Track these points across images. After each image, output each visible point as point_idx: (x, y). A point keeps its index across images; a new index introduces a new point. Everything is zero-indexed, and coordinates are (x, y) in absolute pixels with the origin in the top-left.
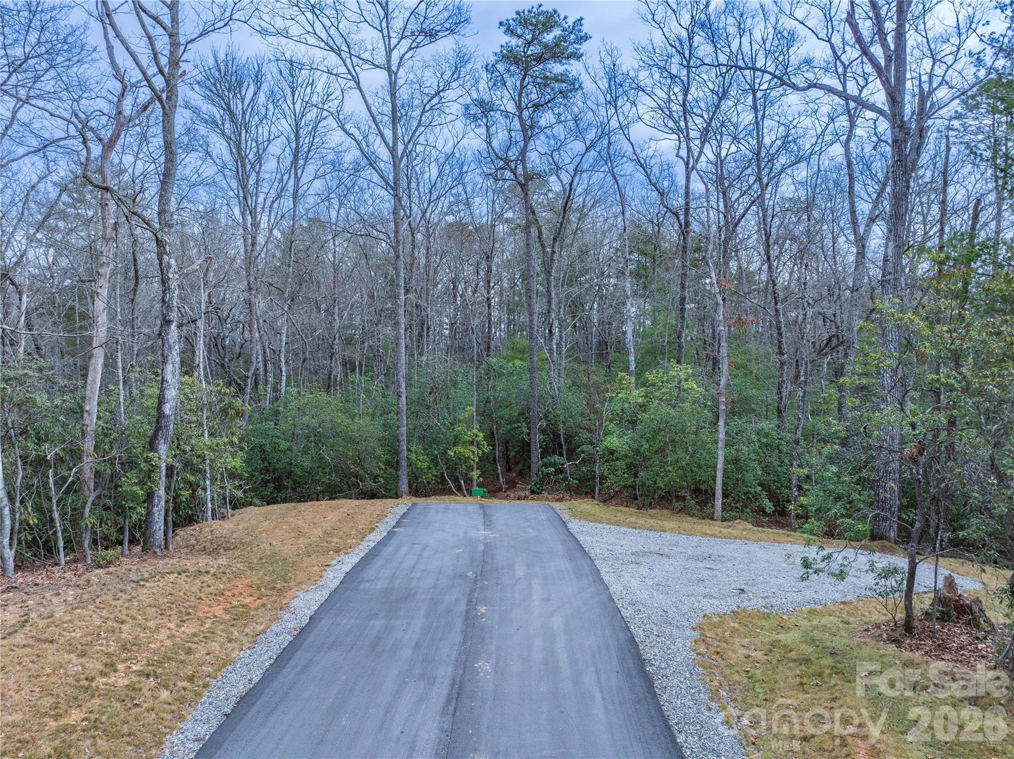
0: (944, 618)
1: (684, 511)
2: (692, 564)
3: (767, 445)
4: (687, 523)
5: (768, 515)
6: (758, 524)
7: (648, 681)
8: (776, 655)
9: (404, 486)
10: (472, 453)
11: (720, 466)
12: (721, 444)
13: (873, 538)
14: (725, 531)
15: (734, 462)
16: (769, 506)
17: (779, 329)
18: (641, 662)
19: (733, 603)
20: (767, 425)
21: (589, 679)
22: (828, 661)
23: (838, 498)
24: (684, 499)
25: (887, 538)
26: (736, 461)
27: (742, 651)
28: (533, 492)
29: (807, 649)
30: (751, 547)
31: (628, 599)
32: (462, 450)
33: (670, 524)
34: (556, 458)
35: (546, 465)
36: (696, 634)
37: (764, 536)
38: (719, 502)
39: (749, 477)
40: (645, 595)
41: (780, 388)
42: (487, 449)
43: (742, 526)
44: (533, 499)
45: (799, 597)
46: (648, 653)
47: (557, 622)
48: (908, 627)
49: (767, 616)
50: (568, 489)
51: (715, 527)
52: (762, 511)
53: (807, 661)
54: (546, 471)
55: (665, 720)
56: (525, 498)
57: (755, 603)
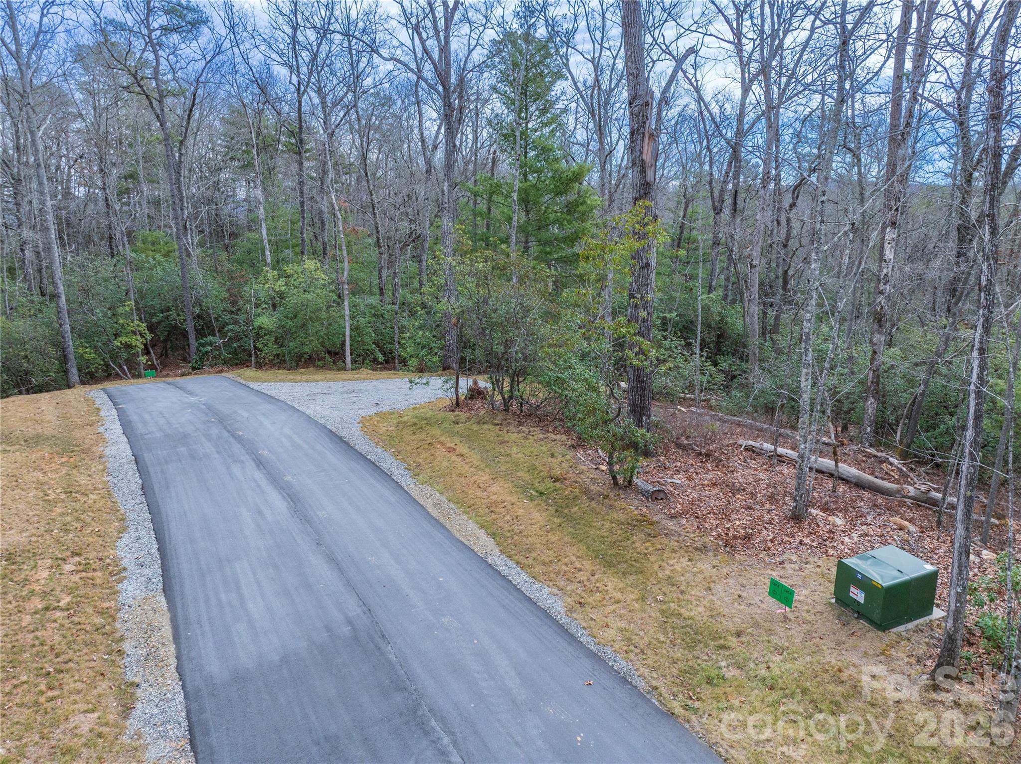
0: (472, 398)
1: (324, 367)
2: (345, 396)
3: (374, 315)
4: (330, 374)
5: (381, 363)
6: (374, 369)
7: (347, 444)
8: (401, 426)
9: (74, 376)
10: (138, 342)
11: (348, 333)
12: (347, 318)
13: (444, 369)
14: (356, 376)
15: (355, 329)
16: (381, 358)
17: (377, 228)
18: (341, 438)
19: (374, 410)
20: (374, 300)
21: (318, 447)
22: (425, 422)
23: (423, 347)
24: (323, 359)
25: (452, 368)
26: (357, 328)
27: (384, 429)
28: (194, 368)
29: (415, 420)
30: (375, 383)
31: (319, 415)
32: (127, 340)
33: (319, 376)
34: (210, 338)
35: (203, 345)
36: (361, 425)
37: (381, 376)
38: (348, 359)
39: (367, 339)
40: (327, 413)
41: (380, 272)
42: (149, 337)
43: (365, 372)
44: (196, 374)
45: (407, 403)
46: (343, 434)
47: (287, 431)
48: (458, 404)
49: (393, 413)
50: (225, 362)
51: (349, 375)
52: (375, 360)
53: (415, 424)
54: (204, 350)
55: (361, 454)
56: (189, 374)
57: (386, 409)
